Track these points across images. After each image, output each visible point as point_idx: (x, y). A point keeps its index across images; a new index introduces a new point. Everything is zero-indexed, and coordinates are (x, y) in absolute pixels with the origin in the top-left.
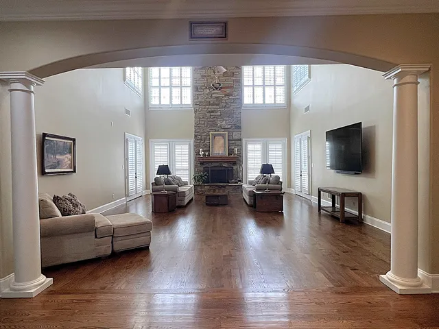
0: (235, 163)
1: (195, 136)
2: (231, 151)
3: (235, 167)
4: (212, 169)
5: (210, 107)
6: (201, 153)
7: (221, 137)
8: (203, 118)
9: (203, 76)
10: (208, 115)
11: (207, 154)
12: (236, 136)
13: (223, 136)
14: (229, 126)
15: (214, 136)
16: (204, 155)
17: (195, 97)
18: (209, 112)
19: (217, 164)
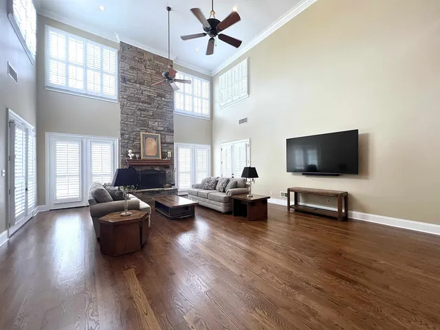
0: (167, 167)
1: (122, 135)
2: (164, 155)
3: (167, 171)
4: (144, 173)
5: (141, 104)
6: (131, 155)
7: (153, 139)
8: (132, 115)
9: (132, 68)
10: (139, 113)
11: (137, 156)
12: (168, 139)
13: (155, 138)
14: (162, 129)
15: (146, 137)
16: (134, 157)
17: (122, 90)
18: (139, 109)
19: (149, 168)
